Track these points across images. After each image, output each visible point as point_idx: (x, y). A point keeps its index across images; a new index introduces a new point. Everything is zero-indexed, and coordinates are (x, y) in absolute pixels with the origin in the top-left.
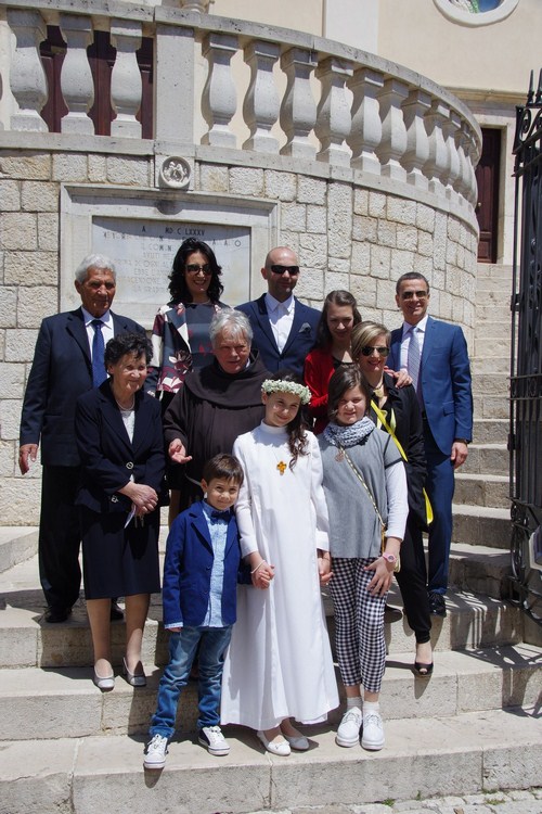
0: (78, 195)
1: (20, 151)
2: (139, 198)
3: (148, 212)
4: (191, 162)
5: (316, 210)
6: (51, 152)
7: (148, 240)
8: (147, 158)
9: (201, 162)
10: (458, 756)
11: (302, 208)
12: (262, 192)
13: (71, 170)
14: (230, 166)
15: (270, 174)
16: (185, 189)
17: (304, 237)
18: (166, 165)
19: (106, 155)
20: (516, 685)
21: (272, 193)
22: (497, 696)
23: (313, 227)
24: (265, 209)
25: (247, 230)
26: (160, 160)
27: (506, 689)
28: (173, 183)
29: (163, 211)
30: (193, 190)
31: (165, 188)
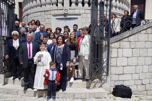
0: (54, 15)
1: (47, 11)
2: (62, 15)
3: (63, 17)
4: (68, 9)
5: (89, 14)
6: (50, 10)
7: (63, 21)
8: (63, 9)
9: (70, 9)
10: (70, 93)
11: (86, 14)
12: (79, 12)
13: (53, 12)
14: (74, 9)
15: (80, 10)
16: (68, 13)
17: (86, 18)
18: (65, 10)
19: (57, 10)
20: (89, 85)
21: (81, 13)
22: (86, 86)
23: (88, 17)
24: (80, 15)
25: (77, 18)
26: (64, 10)
27: (87, 85)
28: (66, 13)
29: (65, 17)
30: (69, 13)
31: (65, 13)
